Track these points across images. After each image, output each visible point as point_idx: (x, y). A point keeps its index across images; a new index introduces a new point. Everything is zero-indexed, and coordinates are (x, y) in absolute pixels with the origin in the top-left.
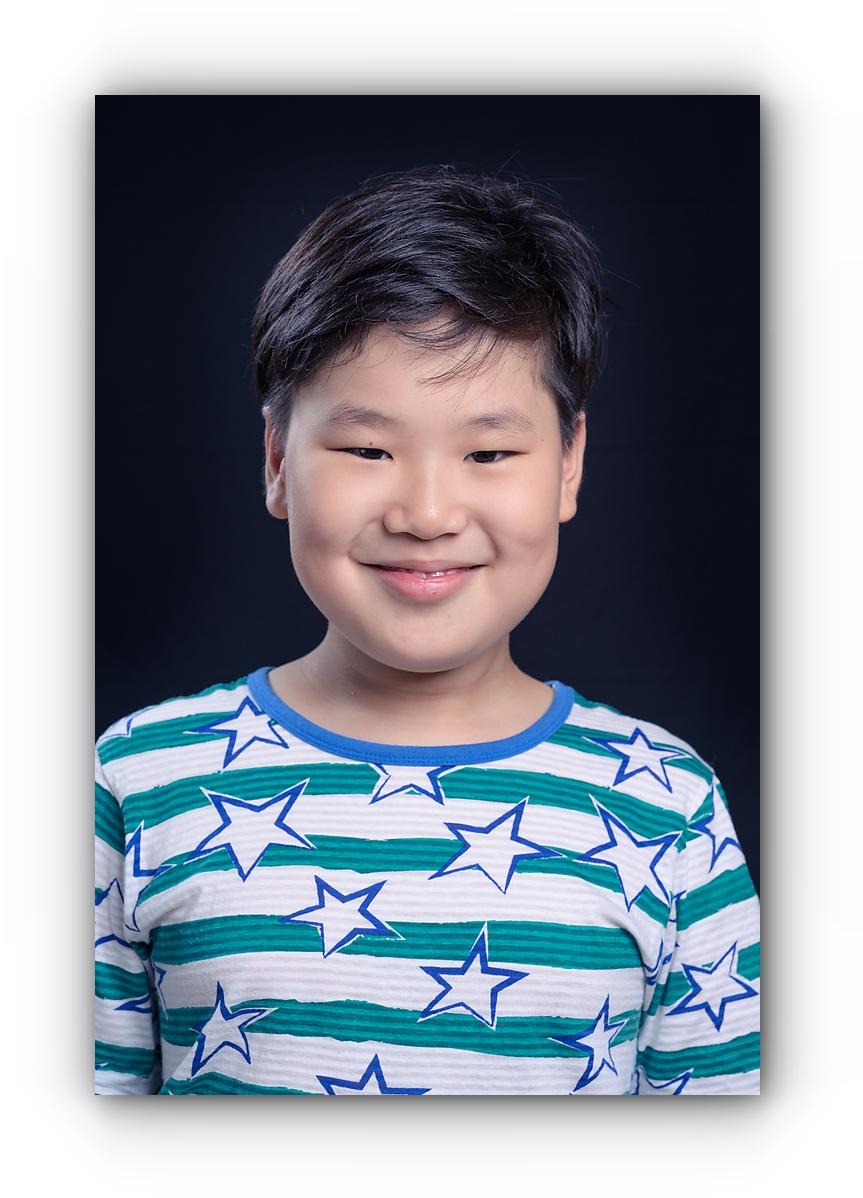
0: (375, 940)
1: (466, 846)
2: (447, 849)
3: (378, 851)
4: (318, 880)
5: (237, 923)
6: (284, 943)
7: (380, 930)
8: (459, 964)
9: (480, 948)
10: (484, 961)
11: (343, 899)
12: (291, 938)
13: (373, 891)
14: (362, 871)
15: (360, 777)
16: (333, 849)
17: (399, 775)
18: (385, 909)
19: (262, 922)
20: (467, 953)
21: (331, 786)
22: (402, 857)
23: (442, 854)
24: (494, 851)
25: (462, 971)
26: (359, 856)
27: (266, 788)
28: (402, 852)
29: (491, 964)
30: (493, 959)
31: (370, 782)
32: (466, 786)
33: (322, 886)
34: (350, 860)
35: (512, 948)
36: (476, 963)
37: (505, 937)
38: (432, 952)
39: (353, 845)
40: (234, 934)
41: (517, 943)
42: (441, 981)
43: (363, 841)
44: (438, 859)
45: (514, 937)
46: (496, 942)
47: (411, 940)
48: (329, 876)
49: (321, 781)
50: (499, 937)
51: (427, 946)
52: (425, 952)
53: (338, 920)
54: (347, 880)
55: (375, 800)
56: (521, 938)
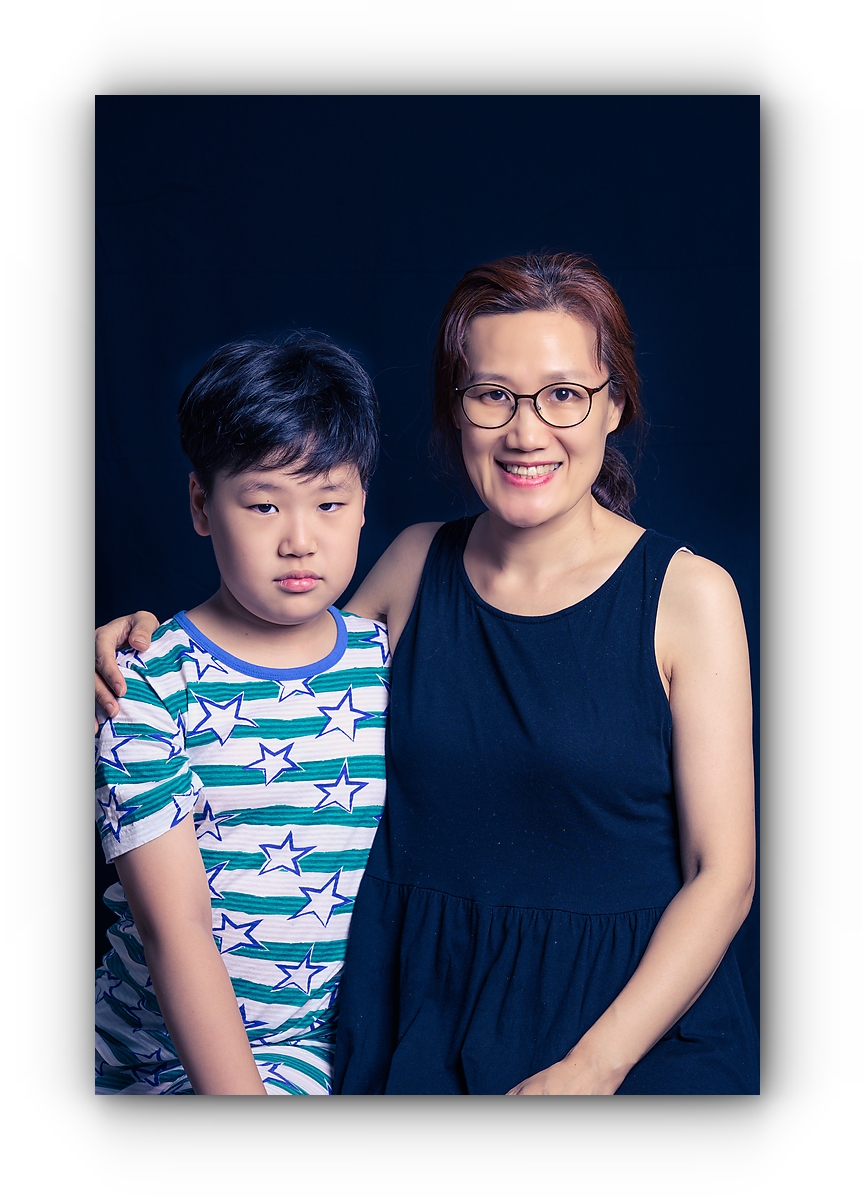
0: (292, 773)
1: (330, 719)
2: (321, 722)
3: (288, 727)
4: (261, 745)
5: (218, 769)
6: (245, 781)
7: (294, 767)
8: (334, 781)
9: (344, 771)
10: (346, 778)
11: (274, 754)
12: (249, 778)
13: (288, 748)
14: (281, 739)
15: (270, 688)
16: (267, 727)
17: (289, 686)
18: (296, 756)
19: (233, 769)
20: (338, 775)
21: (256, 694)
22: (300, 729)
23: (319, 725)
24: (343, 718)
25: (335, 785)
26: (280, 730)
27: (226, 695)
28: (299, 726)
29: (350, 780)
30: (351, 777)
31: (276, 691)
32: (323, 684)
33: (263, 748)
34: (275, 733)
35: (360, 770)
36: (343, 779)
37: (356, 765)
38: (320, 776)
39: (277, 724)
40: (217, 776)
41: (362, 767)
42: (324, 791)
43: (281, 721)
44: (317, 728)
45: (361, 764)
46: (351, 768)
47: (309, 771)
48: (266, 743)
49: (250, 692)
50: (353, 765)
51: (317, 774)
52: (316, 777)
53: (273, 765)
54: (275, 744)
55: (281, 700)
56: (364, 764)
